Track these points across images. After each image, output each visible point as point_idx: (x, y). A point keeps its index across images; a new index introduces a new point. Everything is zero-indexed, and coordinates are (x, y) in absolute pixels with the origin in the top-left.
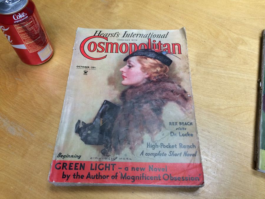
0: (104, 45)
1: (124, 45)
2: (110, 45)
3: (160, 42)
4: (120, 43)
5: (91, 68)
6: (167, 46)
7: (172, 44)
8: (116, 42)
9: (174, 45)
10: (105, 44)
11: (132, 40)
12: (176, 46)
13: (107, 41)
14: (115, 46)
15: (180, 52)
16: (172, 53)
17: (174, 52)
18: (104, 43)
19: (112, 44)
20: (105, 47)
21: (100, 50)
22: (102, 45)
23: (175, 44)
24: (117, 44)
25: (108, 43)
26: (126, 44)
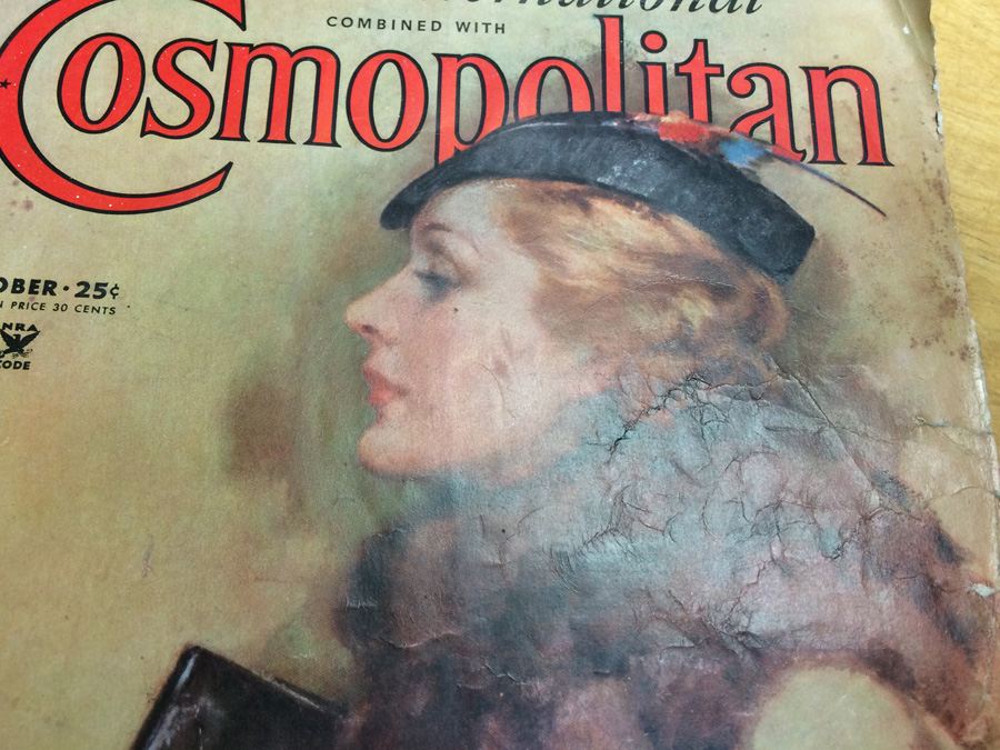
0: (211, 65)
1: (389, 71)
2: (262, 71)
3: (701, 45)
4: (352, 50)
5: (68, 298)
6: (760, 84)
7: (806, 69)
8: (324, 36)
9: (822, 77)
10: (222, 54)
11: (462, 27)
12: (843, 94)
13: (243, 26)
14: (306, 73)
15: (875, 153)
16: (810, 154)
17: (826, 150)
18: (215, 43)
19: (284, 60)
20: (214, 81)
21: (172, 110)
22: (190, 63)
23: (827, 71)
24: (323, 59)
25: (251, 47)
26: (404, 62)
